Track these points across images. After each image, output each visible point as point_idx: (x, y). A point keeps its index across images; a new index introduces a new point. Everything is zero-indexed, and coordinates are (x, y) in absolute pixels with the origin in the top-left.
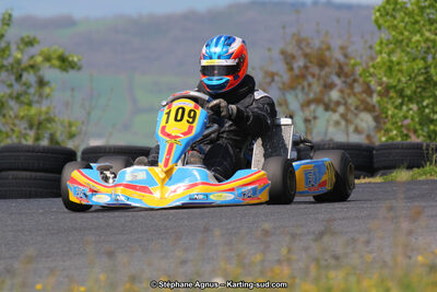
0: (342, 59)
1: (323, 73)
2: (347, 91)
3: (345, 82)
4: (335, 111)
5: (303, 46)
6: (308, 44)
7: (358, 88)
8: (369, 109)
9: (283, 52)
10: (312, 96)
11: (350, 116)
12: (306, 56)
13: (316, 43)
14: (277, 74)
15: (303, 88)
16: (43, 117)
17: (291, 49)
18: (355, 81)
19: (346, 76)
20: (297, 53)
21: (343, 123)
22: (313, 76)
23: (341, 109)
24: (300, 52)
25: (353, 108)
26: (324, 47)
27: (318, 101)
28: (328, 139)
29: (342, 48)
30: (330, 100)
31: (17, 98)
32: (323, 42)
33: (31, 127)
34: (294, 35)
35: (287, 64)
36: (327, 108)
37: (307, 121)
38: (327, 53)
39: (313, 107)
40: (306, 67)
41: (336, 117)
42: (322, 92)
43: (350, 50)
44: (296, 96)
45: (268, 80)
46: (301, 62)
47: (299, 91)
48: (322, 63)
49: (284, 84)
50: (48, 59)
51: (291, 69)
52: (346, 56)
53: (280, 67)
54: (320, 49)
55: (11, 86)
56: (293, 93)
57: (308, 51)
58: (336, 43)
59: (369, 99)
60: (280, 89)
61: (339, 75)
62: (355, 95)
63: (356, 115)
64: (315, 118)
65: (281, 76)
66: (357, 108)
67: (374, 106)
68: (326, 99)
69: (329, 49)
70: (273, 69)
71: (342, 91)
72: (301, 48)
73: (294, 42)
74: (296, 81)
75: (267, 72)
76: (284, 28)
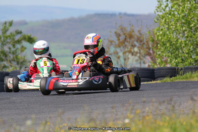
1: (131, 41)
3: (140, 44)
4: (136, 55)
5: (123, 30)
6: (125, 30)
7: (145, 46)
8: (149, 54)
9: (116, 33)
10: (126, 49)
11: (141, 57)
12: (124, 34)
13: (129, 29)
14: (113, 41)
17: (119, 32)
18: (144, 44)
19: (141, 41)
20: (121, 33)
21: (139, 60)
22: (127, 42)
23: (138, 55)
26: (132, 31)
27: (130, 52)
28: (133, 66)
29: (139, 31)
30: (134, 51)
32: (131, 29)
35: (118, 37)
36: (132, 55)
37: (125, 59)
38: (133, 34)
39: (127, 54)
40: (125, 39)
41: (137, 58)
42: (131, 49)
43: (142, 32)
44: (121, 50)
45: (110, 43)
46: (122, 38)
47: (122, 48)
48: (131, 37)
49: (116, 45)
51: (119, 40)
52: (140, 34)
53: (115, 39)
54: (130, 31)
55: (10, 48)
56: (119, 48)
57: (126, 32)
58: (136, 30)
59: (149, 51)
60: (114, 47)
61: (137, 41)
62: (144, 49)
63: (144, 57)
64: (128, 58)
65: (115, 42)
66: (144, 54)
68: (132, 51)
69: (133, 31)
70: (112, 39)
71: (138, 47)
72: (123, 32)
73: (120, 29)
74: (122, 44)
75: (109, 41)
76: (116, 23)
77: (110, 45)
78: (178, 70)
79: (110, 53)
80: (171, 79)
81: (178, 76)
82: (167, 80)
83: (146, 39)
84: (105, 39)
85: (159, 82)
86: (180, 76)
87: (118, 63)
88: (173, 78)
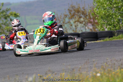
0: (83, 10)
1: (79, 14)
2: (85, 18)
3: (84, 16)
4: (82, 23)
6: (75, 7)
7: (87, 17)
8: (91, 22)
9: (69, 10)
10: (76, 20)
11: (86, 24)
12: (74, 10)
13: (77, 7)
14: (67, 15)
15: (74, 18)
17: (71, 9)
18: (87, 16)
19: (85, 14)
21: (85, 26)
22: (76, 15)
23: (84, 23)
25: (87, 22)
26: (79, 8)
27: (78, 21)
29: (83, 8)
31: (5, 24)
32: (78, 7)
33: (8, 31)
35: (70, 12)
36: (80, 23)
37: (76, 26)
38: (79, 9)
39: (77, 23)
40: (75, 13)
41: (83, 25)
42: (79, 19)
43: (85, 8)
44: (72, 20)
45: (65, 16)
46: (73, 12)
48: (78, 12)
49: (69, 17)
50: (12, 14)
51: (71, 14)
52: (84, 10)
53: (68, 13)
54: (78, 8)
55: (3, 21)
57: (75, 9)
58: (81, 7)
59: (90, 20)
60: (68, 19)
61: (83, 15)
62: (87, 19)
63: (87, 24)
64: (78, 25)
66: (88, 22)
67: (92, 22)
68: (80, 20)
69: (80, 8)
70: (66, 14)
71: (84, 18)
72: (73, 8)
73: (71, 7)
74: (72, 17)
77: (66, 18)
78: (114, 32)
79: (66, 22)
80: (110, 39)
81: (114, 37)
82: (107, 39)
83: (88, 12)
84: (61, 14)
85: (102, 41)
86: (115, 37)
87: (71, 28)
88: (111, 38)
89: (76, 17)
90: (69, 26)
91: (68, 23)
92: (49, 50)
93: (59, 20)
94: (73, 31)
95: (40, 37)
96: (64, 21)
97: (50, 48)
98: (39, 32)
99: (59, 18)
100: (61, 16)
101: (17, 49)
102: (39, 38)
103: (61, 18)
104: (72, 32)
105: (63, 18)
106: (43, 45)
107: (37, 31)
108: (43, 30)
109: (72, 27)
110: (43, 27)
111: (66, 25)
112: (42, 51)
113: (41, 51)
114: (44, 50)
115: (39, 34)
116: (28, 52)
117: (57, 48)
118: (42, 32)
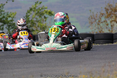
1: (116, 13)
5: (111, 7)
6: (112, 6)
9: (105, 8)
10: (112, 19)
12: (111, 9)
13: (114, 6)
14: (104, 14)
15: (111, 17)
16: (44, 26)
17: (107, 8)
20: (109, 8)
22: (113, 14)
24: (110, 8)
27: (115, 21)
32: (116, 6)
34: (108, 4)
35: (106, 11)
37: (112, 26)
39: (113, 22)
40: (112, 12)
44: (109, 20)
45: (102, 15)
46: (110, 11)
48: (115, 11)
49: (106, 16)
51: (108, 13)
53: (104, 12)
57: (112, 8)
60: (105, 18)
64: (114, 25)
65: (105, 15)
70: (102, 12)
72: (110, 7)
73: (108, 6)
74: (109, 16)
75: (101, 14)
76: (106, 2)
77: (102, 16)
79: (101, 21)
84: (97, 13)
89: (112, 17)
90: (105, 25)
91: (104, 22)
92: (65, 49)
93: (94, 18)
94: (109, 30)
95: (55, 35)
96: (100, 20)
97: (66, 47)
98: (53, 31)
99: (95, 17)
100: (96, 14)
101: (33, 46)
102: (55, 37)
103: (97, 17)
104: (108, 32)
105: (99, 17)
106: (58, 43)
107: (52, 29)
108: (57, 29)
109: (107, 27)
110: (57, 27)
111: (101, 25)
112: (59, 49)
113: (57, 49)
114: (60, 48)
115: (54, 32)
116: (44, 49)
117: (72, 47)
118: (56, 31)
